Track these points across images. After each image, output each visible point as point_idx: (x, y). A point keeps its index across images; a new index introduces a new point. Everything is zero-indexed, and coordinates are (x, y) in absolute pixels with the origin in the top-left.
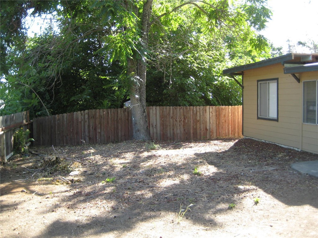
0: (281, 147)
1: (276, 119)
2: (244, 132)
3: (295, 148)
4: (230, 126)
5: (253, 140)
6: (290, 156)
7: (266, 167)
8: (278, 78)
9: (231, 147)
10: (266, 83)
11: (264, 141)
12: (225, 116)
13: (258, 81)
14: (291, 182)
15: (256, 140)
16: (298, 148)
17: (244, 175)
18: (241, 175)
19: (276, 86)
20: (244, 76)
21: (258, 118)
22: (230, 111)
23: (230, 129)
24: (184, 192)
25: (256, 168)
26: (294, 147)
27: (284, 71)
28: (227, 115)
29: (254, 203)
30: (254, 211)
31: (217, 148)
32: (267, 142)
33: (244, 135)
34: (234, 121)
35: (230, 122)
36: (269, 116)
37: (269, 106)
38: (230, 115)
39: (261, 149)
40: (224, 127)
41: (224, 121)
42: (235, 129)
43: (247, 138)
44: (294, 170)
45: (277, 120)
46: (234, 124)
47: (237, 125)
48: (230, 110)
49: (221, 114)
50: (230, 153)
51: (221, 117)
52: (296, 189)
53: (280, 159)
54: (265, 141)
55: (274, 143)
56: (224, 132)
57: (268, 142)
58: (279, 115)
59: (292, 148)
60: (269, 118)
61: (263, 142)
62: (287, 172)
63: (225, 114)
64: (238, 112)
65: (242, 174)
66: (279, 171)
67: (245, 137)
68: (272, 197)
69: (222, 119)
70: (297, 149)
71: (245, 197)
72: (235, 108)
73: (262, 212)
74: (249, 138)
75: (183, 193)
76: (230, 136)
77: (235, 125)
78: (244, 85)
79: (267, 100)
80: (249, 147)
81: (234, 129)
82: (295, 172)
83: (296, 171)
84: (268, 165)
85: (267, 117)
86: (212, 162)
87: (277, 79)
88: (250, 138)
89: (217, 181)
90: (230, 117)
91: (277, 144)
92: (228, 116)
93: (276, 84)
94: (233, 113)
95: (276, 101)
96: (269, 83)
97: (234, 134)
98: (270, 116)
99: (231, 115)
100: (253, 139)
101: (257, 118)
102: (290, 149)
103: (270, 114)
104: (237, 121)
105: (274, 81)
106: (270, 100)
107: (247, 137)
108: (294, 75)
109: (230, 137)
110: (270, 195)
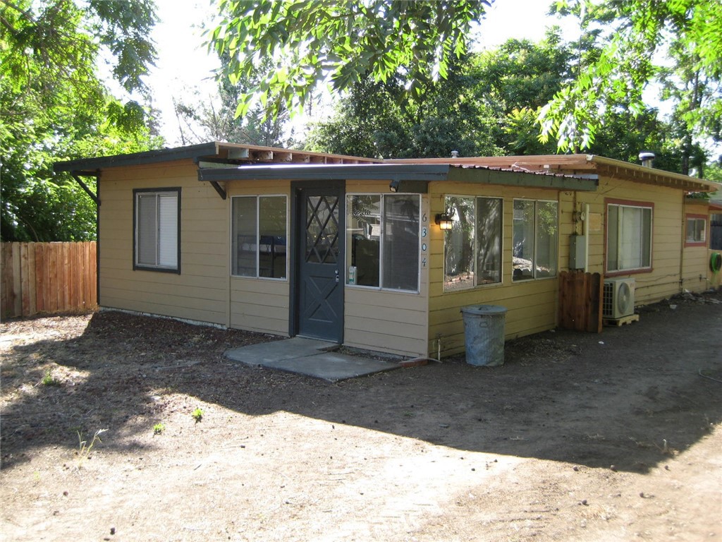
0: (186, 324)
1: (176, 268)
2: (100, 298)
3: (215, 325)
4: (67, 288)
5: (124, 313)
6: (213, 340)
7: (180, 361)
8: (181, 188)
9: (86, 330)
10: (154, 196)
11: (149, 315)
12: (54, 264)
13: (135, 191)
14: (239, 381)
15: (129, 314)
16: (222, 325)
17: (149, 378)
18: (144, 379)
19: (177, 203)
20: (102, 179)
21: (135, 268)
22: (66, 254)
23: (67, 293)
24: (50, 418)
25: (162, 363)
26: (213, 323)
27: (199, 174)
28: (59, 262)
29: (195, 420)
30: (202, 431)
31: (58, 334)
32: (155, 316)
33: (101, 304)
34: (76, 276)
35: (67, 278)
36: (159, 264)
37: (159, 242)
38: (66, 262)
39: (150, 330)
40: (53, 288)
41: (52, 275)
42: (76, 291)
43: (110, 309)
44: (232, 361)
45: (178, 271)
46: (74, 283)
47: (81, 283)
48: (65, 251)
49: (46, 260)
50: (90, 341)
51: (47, 267)
52: (252, 391)
53: (198, 346)
54: (151, 314)
55: (172, 317)
56: (53, 300)
57: (157, 316)
58: (182, 262)
59: (210, 325)
60: (159, 267)
61: (148, 317)
62: (223, 366)
63: (55, 260)
64: (84, 256)
65: (145, 376)
66: (206, 366)
67: (105, 308)
68: (219, 407)
69: (49, 272)
70: (219, 327)
71: (172, 412)
72: (76, 248)
73: (216, 431)
74: (113, 309)
75: (49, 420)
76: (67, 308)
77: (76, 283)
78: (102, 197)
79: (155, 231)
80: (124, 327)
81: (74, 292)
82: (236, 366)
83: (239, 362)
84: (179, 357)
85: (156, 266)
86: (65, 361)
87: (179, 190)
88: (115, 310)
89: (104, 393)
90: (66, 267)
91: (179, 319)
92: (62, 263)
93: (175, 199)
94: (73, 258)
95: (176, 233)
96: (159, 196)
97: (76, 304)
98: (161, 262)
99: (69, 262)
100: (124, 311)
101: (132, 268)
102: (207, 327)
103: (161, 259)
104: (81, 274)
105: (171, 193)
106: (161, 230)
107: (109, 307)
108: (215, 185)
109: (66, 310)
110: (215, 405)
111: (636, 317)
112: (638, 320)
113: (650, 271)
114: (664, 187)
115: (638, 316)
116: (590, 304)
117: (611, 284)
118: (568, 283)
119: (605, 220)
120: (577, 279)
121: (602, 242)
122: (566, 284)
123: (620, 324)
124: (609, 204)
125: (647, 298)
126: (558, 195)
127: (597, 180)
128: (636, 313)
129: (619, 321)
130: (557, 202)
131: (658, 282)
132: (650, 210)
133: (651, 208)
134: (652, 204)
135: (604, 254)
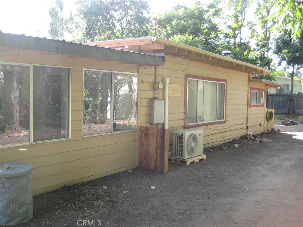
111: (204, 157)
112: (205, 158)
113: (224, 122)
114: (235, 71)
115: (205, 155)
116: (158, 151)
117: (182, 135)
118: (145, 135)
119: (186, 89)
120: (150, 132)
121: (183, 104)
122: (143, 135)
123: (188, 163)
124: (188, 79)
125: (222, 139)
126: (138, 69)
127: (163, 57)
128: (204, 153)
129: (187, 161)
130: (137, 74)
131: (230, 129)
132: (224, 84)
133: (225, 83)
134: (226, 81)
135: (185, 113)
